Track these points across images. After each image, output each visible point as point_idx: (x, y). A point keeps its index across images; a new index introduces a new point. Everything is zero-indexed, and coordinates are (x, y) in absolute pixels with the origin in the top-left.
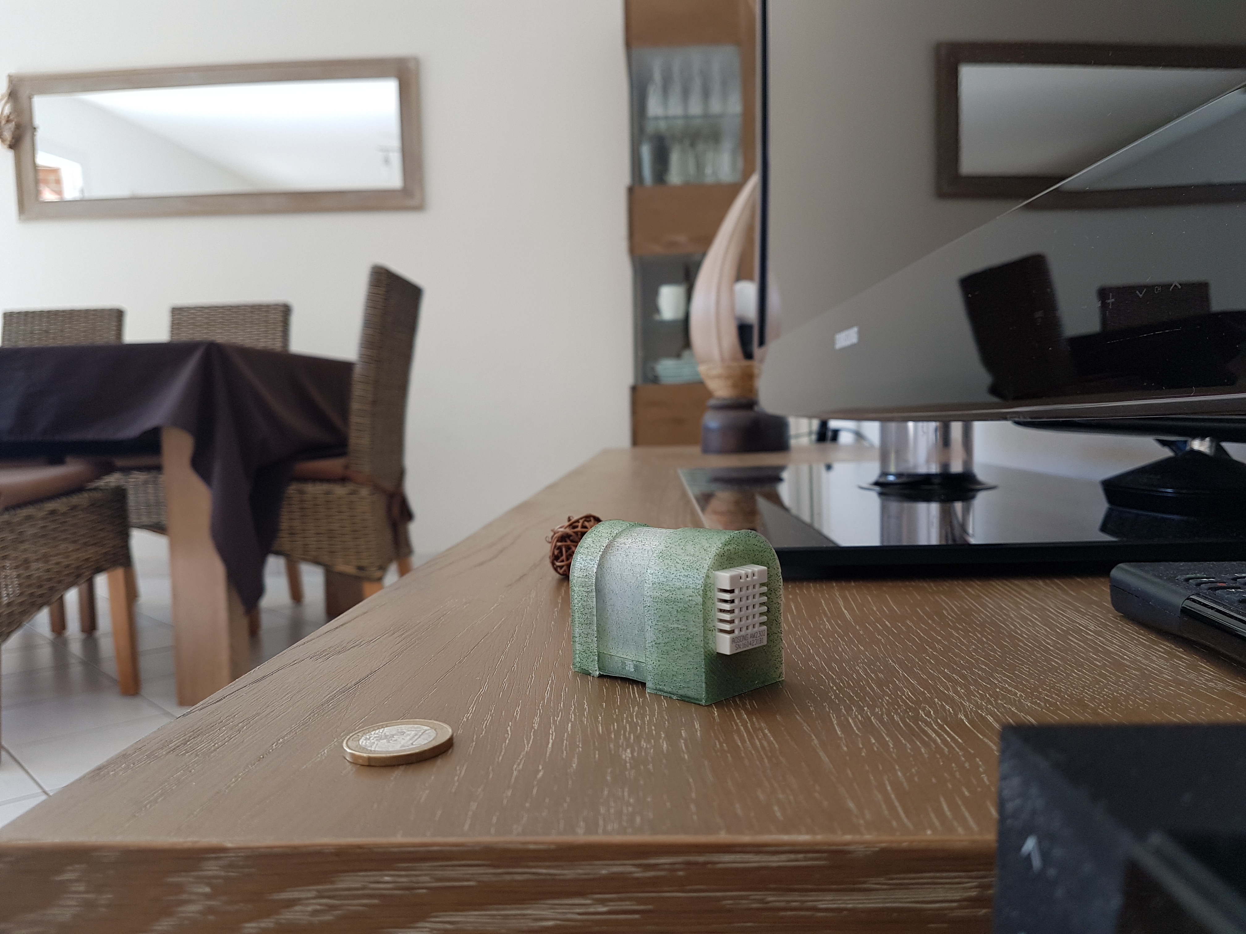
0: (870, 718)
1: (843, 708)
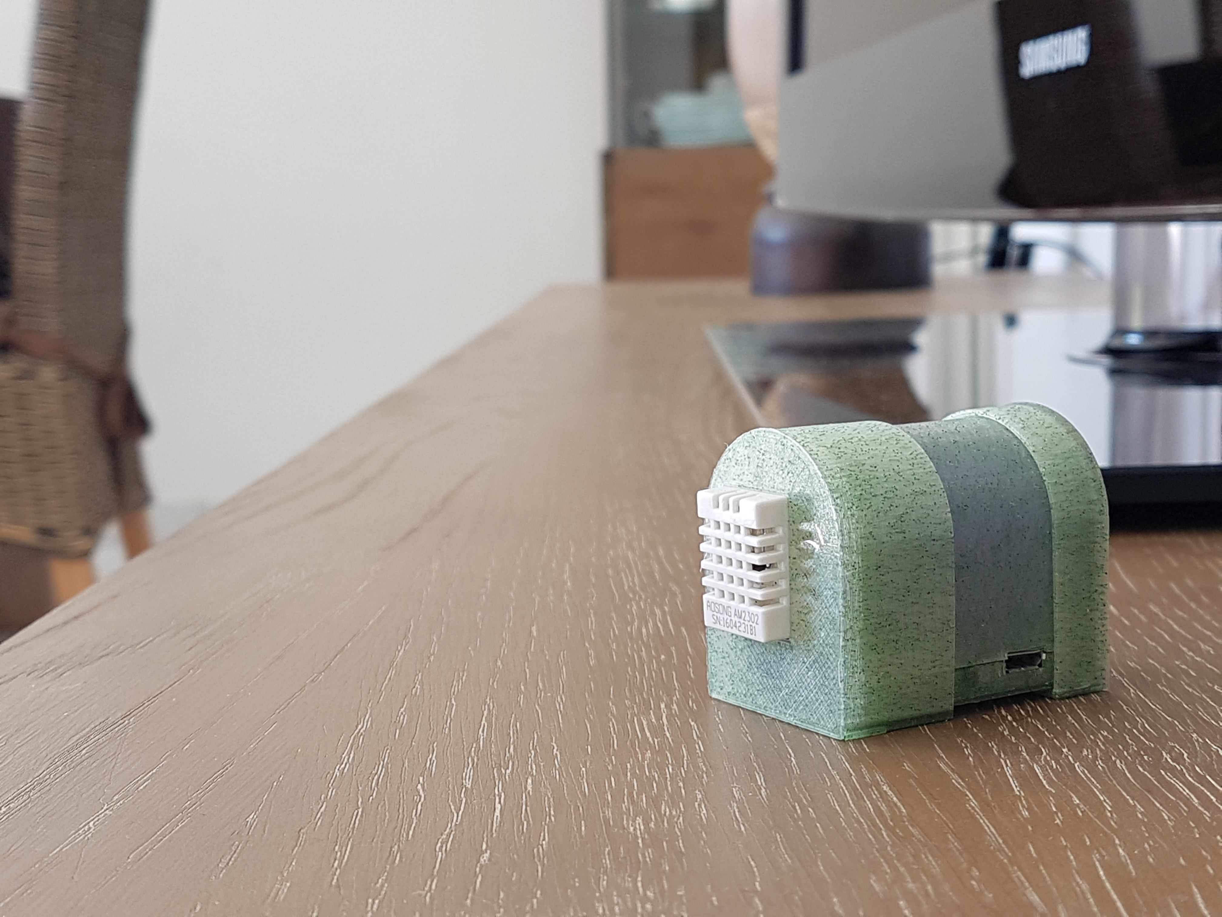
0: (1074, 765)
1: (1024, 750)
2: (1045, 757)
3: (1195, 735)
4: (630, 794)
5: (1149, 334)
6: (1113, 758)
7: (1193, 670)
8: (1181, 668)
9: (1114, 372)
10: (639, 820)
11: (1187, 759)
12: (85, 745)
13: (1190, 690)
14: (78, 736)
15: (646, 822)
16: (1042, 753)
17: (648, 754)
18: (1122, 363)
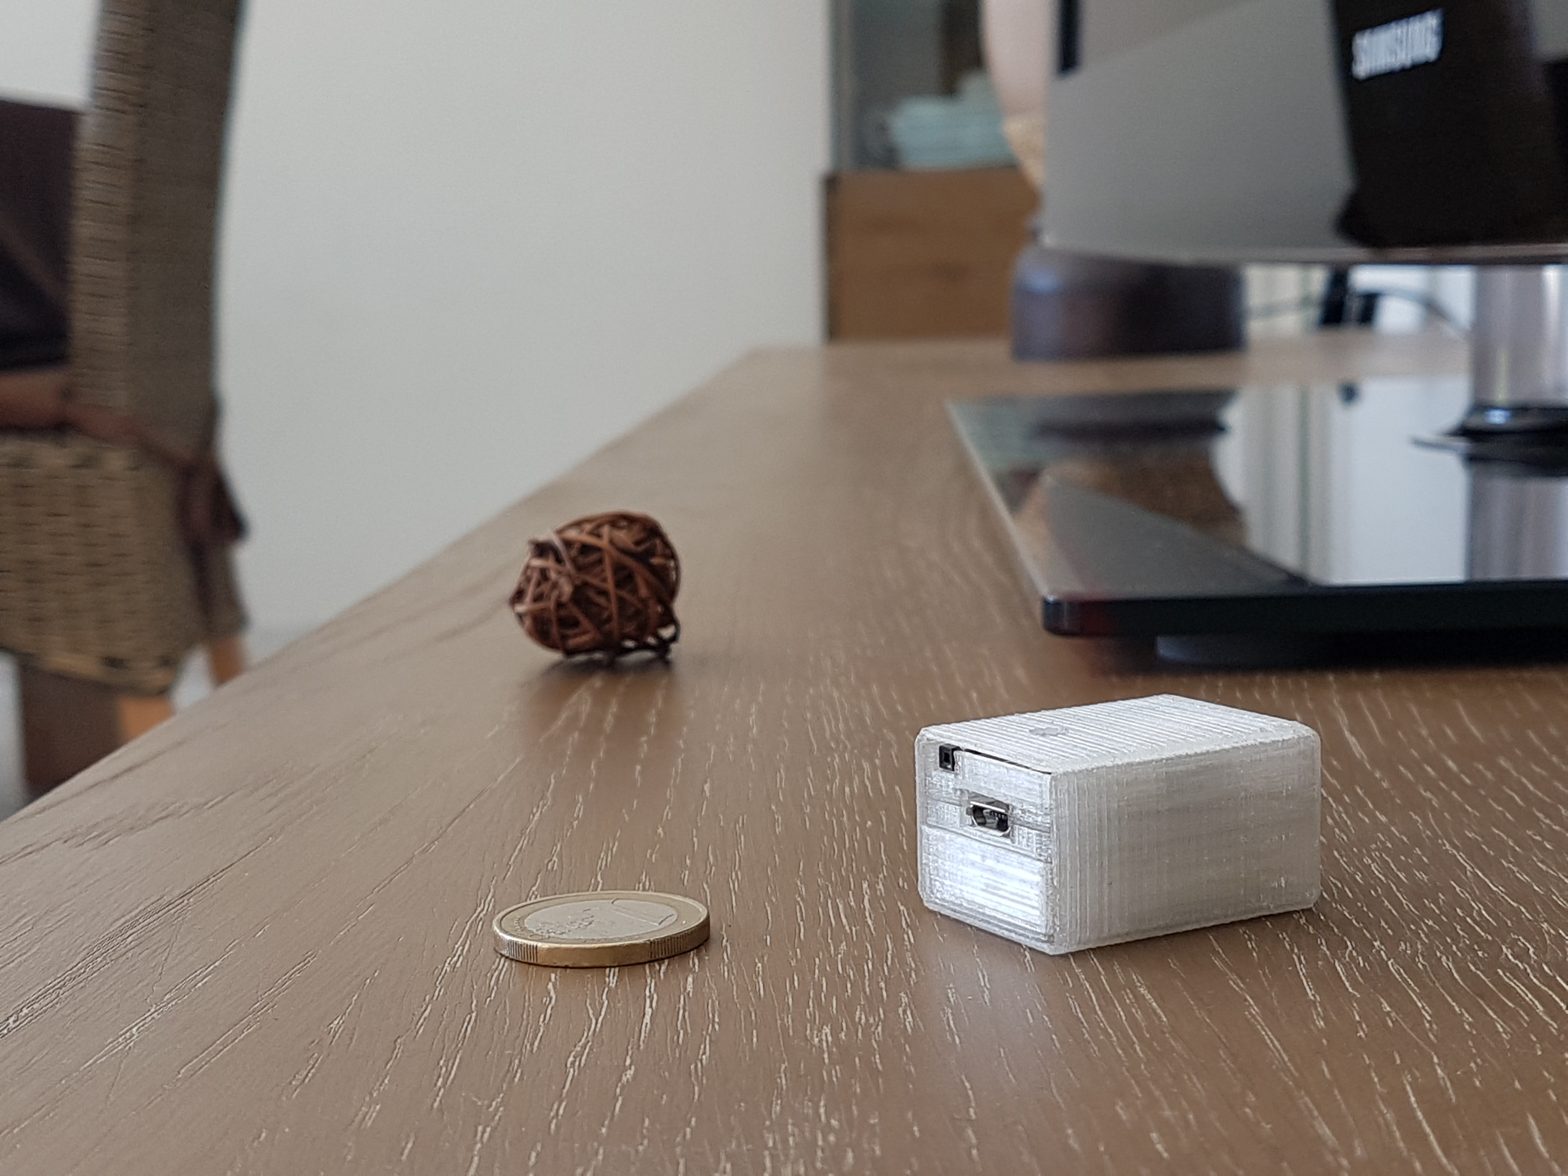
0: (1387, 963)
1: (1324, 943)
2: (1351, 952)
3: (1545, 925)
4: (818, 997)
5: (1518, 410)
6: (1438, 954)
7: (1548, 841)
8: (1534, 840)
9: (1472, 460)
10: (827, 1030)
11: (1533, 955)
12: (131, 931)
13: (1544, 867)
14: (123, 920)
15: (835, 1033)
16: (1347, 947)
17: (843, 946)
18: (1484, 448)
